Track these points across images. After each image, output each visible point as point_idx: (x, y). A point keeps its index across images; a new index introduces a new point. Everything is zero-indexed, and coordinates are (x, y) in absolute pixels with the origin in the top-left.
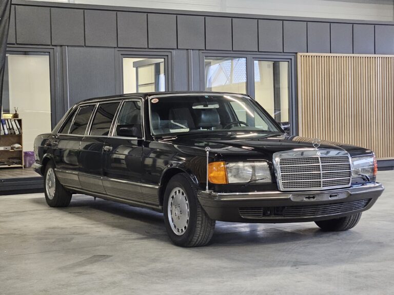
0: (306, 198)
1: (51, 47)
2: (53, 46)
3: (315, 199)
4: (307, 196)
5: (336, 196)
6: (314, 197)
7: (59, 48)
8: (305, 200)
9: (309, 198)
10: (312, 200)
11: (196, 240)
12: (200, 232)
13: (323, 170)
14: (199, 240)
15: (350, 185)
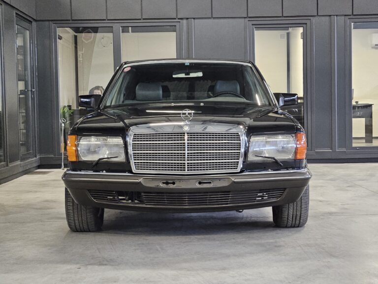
0: (163, 183)
1: (177, 20)
2: (178, 19)
3: (175, 186)
4: (165, 181)
5: (210, 183)
6: (174, 183)
7: (185, 21)
8: (162, 185)
9: (167, 183)
10: (171, 186)
11: (73, 224)
12: (74, 215)
13: (190, 149)
14: (77, 224)
15: (239, 170)
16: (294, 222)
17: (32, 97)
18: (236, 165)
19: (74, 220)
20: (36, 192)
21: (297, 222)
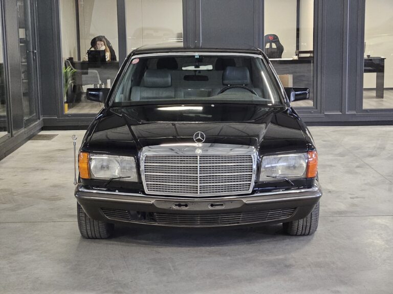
3: (187, 208)
4: (177, 204)
5: (222, 205)
9: (180, 205)
10: (184, 208)
11: (85, 233)
12: (86, 226)
13: (202, 172)
14: (89, 233)
15: (250, 191)
16: (303, 232)
17: (33, 58)
18: (248, 187)
19: (87, 230)
20: (43, 169)
21: (307, 232)
